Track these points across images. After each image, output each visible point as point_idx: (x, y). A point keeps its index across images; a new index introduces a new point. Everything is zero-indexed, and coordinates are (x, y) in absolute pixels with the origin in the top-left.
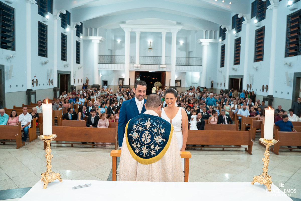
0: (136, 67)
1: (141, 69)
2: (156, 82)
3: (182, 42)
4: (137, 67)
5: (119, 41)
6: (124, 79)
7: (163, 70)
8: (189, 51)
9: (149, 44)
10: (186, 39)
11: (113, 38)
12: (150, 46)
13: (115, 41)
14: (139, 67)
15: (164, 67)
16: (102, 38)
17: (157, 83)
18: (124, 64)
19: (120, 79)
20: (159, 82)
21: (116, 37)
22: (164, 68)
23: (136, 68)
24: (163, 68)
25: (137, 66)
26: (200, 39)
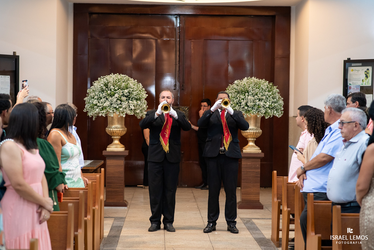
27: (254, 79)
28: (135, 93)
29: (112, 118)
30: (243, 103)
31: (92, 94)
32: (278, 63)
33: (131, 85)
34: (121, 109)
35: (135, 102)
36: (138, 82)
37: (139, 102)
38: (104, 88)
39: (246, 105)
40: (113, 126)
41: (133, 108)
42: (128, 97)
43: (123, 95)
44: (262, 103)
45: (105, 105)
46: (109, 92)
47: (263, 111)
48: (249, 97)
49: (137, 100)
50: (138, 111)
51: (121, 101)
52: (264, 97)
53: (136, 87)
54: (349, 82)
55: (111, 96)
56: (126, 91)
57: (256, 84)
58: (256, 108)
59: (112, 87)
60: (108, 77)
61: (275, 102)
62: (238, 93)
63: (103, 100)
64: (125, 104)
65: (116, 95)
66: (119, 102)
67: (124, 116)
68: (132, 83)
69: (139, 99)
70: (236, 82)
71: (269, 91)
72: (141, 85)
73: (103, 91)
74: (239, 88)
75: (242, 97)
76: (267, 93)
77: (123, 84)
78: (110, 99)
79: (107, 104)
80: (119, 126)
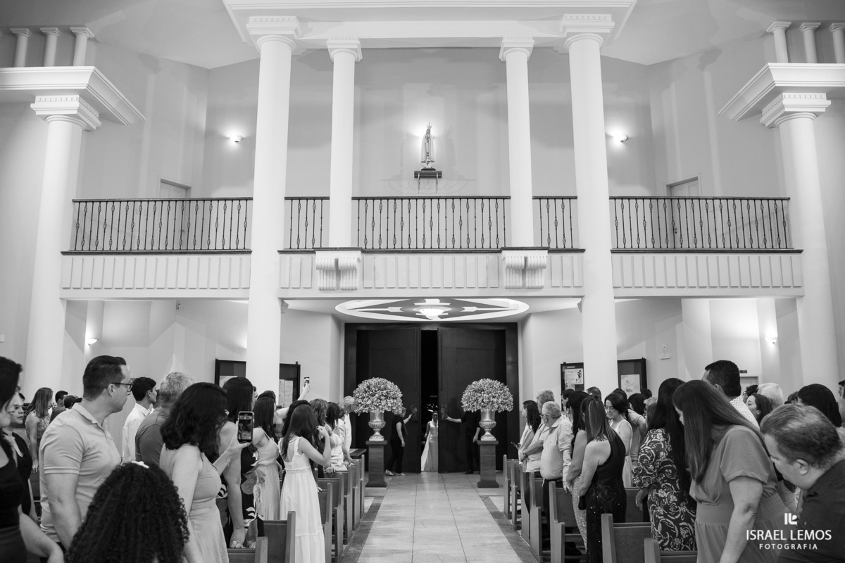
0: (326, 271)
1: (368, 283)
2: (478, 380)
3: (619, 133)
4: (338, 271)
5: (233, 135)
6: (245, 363)
7: (524, 287)
8: (671, 182)
9: (419, 145)
10: (642, 115)
11: (202, 121)
12: (428, 154)
13: (212, 137)
14: (351, 270)
15: (530, 262)
16: (93, 75)
17: (481, 390)
18: (244, 257)
19: (222, 367)
20: (497, 384)
21: (216, 114)
22: (535, 269)
23: (331, 282)
24: (524, 270)
25: (332, 263)
26: (769, 64)
27: (488, 380)
28: (392, 393)
29: (374, 413)
30: (480, 400)
31: (357, 395)
32: (509, 367)
33: (389, 387)
34: (380, 407)
35: (392, 401)
36: (395, 384)
37: (395, 401)
38: (367, 389)
39: (483, 401)
40: (375, 421)
41: (390, 405)
42: (386, 397)
43: (383, 395)
45: (368, 403)
46: (371, 393)
47: (497, 406)
48: (485, 395)
49: (393, 399)
50: (394, 408)
51: (381, 400)
52: (497, 395)
53: (392, 388)
54: (565, 382)
55: (373, 395)
56: (385, 392)
57: (490, 384)
58: (490, 404)
59: (373, 389)
60: (370, 381)
61: (506, 399)
62: (476, 391)
63: (366, 399)
64: (383, 403)
65: (377, 395)
66: (379, 401)
67: (383, 412)
68: (390, 385)
69: (396, 398)
70: (474, 383)
71: (501, 390)
72: (396, 386)
73: (366, 392)
74: (476, 388)
75: (479, 395)
76: (498, 391)
77: (382, 386)
78: (372, 398)
80: (379, 420)
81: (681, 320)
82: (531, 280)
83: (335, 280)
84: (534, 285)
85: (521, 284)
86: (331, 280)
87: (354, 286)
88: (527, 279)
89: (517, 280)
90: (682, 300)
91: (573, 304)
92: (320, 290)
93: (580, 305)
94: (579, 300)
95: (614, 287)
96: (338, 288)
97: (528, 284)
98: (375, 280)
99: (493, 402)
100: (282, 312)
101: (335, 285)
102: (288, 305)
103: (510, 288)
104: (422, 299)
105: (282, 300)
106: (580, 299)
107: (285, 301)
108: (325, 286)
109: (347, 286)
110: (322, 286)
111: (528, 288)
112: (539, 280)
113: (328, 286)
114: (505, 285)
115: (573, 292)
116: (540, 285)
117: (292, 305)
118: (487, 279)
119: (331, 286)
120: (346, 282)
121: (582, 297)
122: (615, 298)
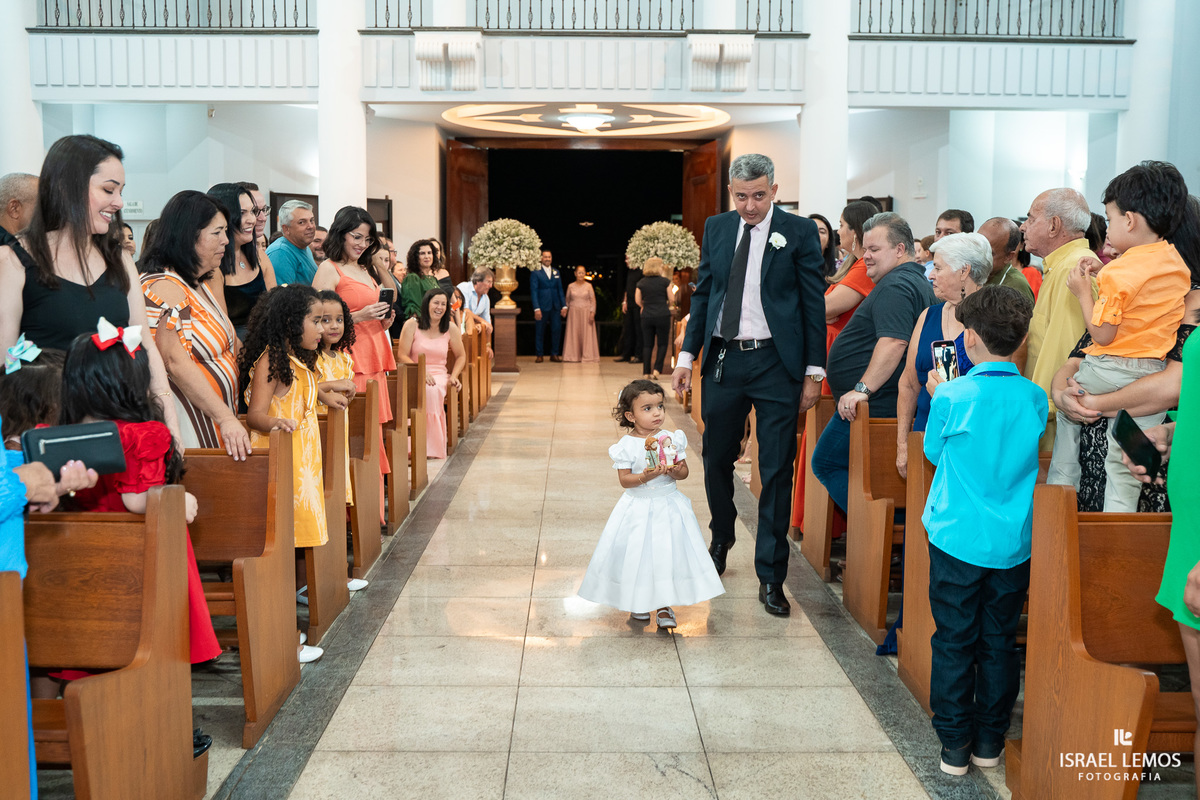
0: (431, 61)
1: (493, 81)
4: (448, 62)
6: (316, 197)
7: (718, 89)
14: (466, 61)
15: (728, 52)
17: (654, 238)
18: (308, 39)
20: (678, 229)
22: (735, 63)
23: (438, 78)
24: (719, 64)
25: (440, 50)
27: (665, 224)
28: (527, 241)
29: (501, 270)
30: (652, 251)
31: (478, 243)
33: (522, 231)
34: (511, 260)
35: (527, 251)
36: (531, 227)
37: (532, 251)
38: (491, 235)
39: (656, 254)
40: (502, 280)
41: (525, 258)
42: (519, 246)
43: (514, 244)
44: (673, 252)
45: (492, 254)
46: (497, 240)
47: (675, 261)
48: (659, 245)
49: (529, 249)
50: (530, 262)
51: (511, 250)
52: (676, 245)
53: (527, 234)
55: (500, 244)
56: (517, 238)
57: (668, 229)
58: (667, 257)
59: (500, 234)
60: (495, 223)
61: (689, 251)
62: (647, 240)
63: (490, 249)
64: (515, 254)
65: (506, 244)
66: (508, 251)
67: (515, 268)
68: (524, 228)
69: (532, 248)
70: (644, 227)
71: (682, 238)
72: (533, 231)
73: (489, 239)
74: (646, 235)
75: (651, 244)
76: (679, 240)
77: (513, 231)
78: (498, 248)
79: (495, 253)
80: (509, 279)
81: (946, 142)
82: (729, 79)
83: (443, 76)
84: (732, 86)
85: (712, 84)
86: (438, 76)
87: (471, 85)
88: (723, 78)
89: (708, 79)
90: (952, 112)
91: (790, 114)
92: (423, 90)
93: (799, 116)
94: (798, 110)
95: (849, 92)
96: (448, 88)
97: (724, 85)
98: (502, 76)
99: (670, 256)
100: (368, 123)
101: (443, 84)
102: (374, 111)
103: (697, 91)
104: (572, 104)
105: (366, 104)
106: (799, 107)
107: (370, 105)
108: (429, 84)
109: (462, 85)
110: (424, 84)
111: (724, 91)
112: (740, 79)
113: (434, 84)
114: (690, 86)
115: (789, 98)
116: (741, 86)
117: (379, 110)
118: (665, 77)
119: (438, 84)
120: (459, 79)
121: (802, 105)
122: (850, 107)
